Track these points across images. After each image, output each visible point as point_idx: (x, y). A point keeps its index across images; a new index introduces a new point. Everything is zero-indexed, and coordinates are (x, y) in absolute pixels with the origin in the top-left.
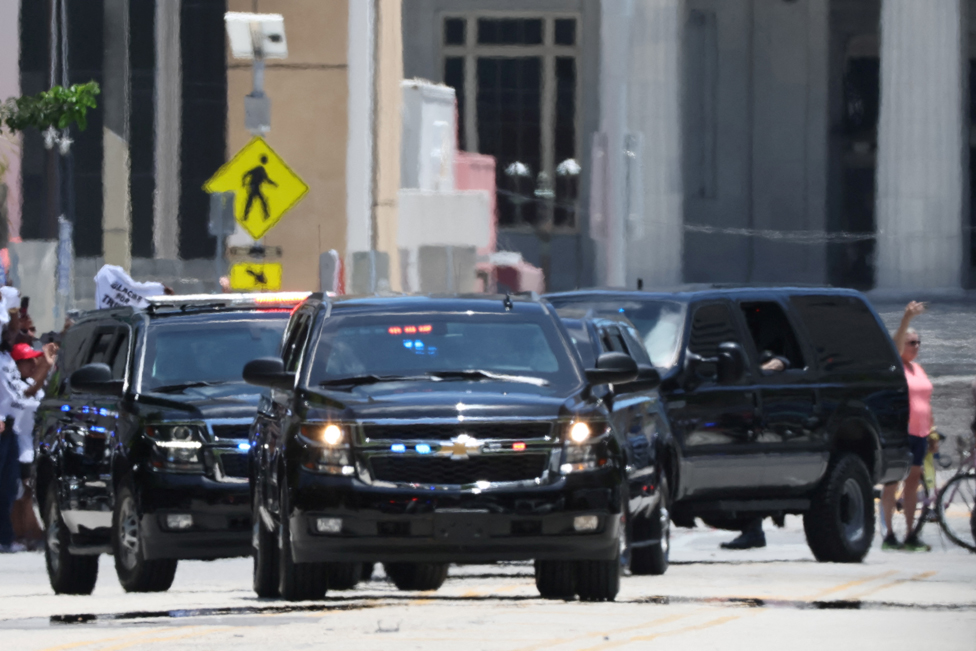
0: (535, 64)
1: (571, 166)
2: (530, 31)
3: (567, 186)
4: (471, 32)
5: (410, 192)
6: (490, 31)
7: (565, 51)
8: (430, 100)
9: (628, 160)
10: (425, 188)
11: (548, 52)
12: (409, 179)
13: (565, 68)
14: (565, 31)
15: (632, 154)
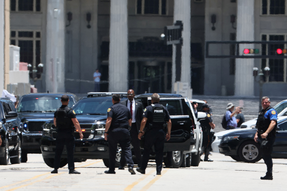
0: (31, 42)
1: (41, 65)
2: (30, 34)
3: (40, 70)
4: (17, 34)
5: (11, 71)
6: (21, 34)
7: (38, 39)
8: (15, 50)
9: (58, 64)
10: (14, 70)
11: (34, 39)
12: (11, 68)
13: (38, 43)
14: (38, 35)
15: (59, 63)
